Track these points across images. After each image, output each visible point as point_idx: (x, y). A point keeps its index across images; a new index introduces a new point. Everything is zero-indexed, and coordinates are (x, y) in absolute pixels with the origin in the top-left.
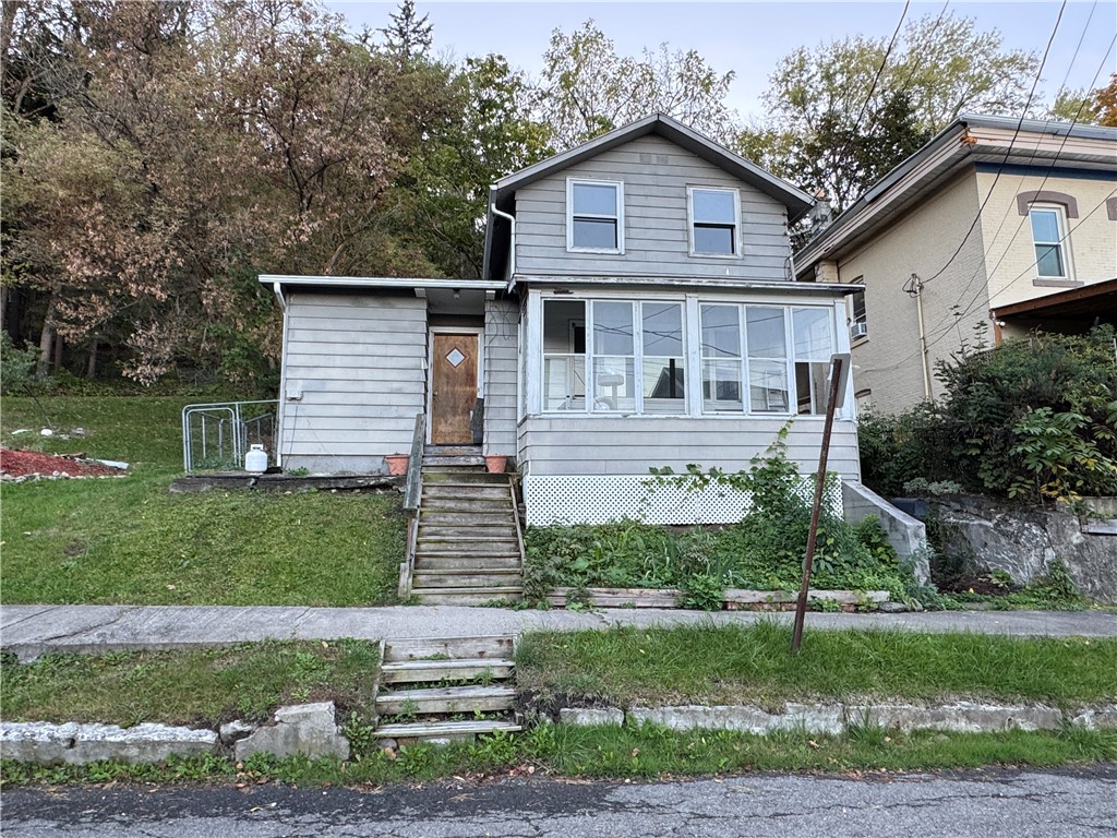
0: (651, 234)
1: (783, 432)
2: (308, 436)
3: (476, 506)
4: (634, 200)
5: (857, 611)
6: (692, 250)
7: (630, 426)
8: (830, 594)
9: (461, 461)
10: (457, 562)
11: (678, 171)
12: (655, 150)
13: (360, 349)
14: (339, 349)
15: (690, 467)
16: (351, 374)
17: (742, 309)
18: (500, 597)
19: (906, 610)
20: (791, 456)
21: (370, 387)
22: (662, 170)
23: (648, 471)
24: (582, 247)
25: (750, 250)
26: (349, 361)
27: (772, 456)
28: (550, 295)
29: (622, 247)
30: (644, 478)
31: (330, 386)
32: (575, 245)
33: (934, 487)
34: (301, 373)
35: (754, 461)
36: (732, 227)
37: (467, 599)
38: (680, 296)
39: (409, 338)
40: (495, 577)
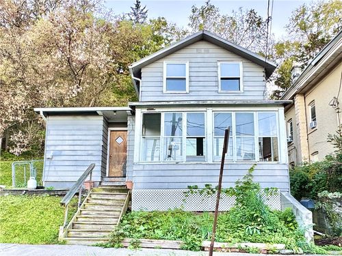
0: (201, 84)
1: (252, 169)
2: (54, 174)
3: (110, 203)
4: (193, 69)
5: (268, 253)
6: (220, 90)
7: (179, 167)
8: (255, 245)
9: (117, 184)
10: (91, 226)
11: (214, 55)
12: (203, 46)
13: (75, 137)
14: (67, 138)
15: (206, 185)
16: (72, 148)
17: (233, 114)
18: (101, 242)
19: (293, 254)
20: (255, 180)
21: (79, 153)
22: (206, 55)
23: (187, 187)
24: (170, 90)
25: (246, 88)
26: (71, 143)
27: (246, 180)
28: (145, 111)
29: (187, 91)
30: (185, 190)
31: (63, 153)
32: (167, 90)
33: (330, 195)
34: (52, 148)
35: (237, 183)
36: (239, 79)
37: (87, 243)
38: (204, 109)
39: (96, 132)
40: (103, 233)
